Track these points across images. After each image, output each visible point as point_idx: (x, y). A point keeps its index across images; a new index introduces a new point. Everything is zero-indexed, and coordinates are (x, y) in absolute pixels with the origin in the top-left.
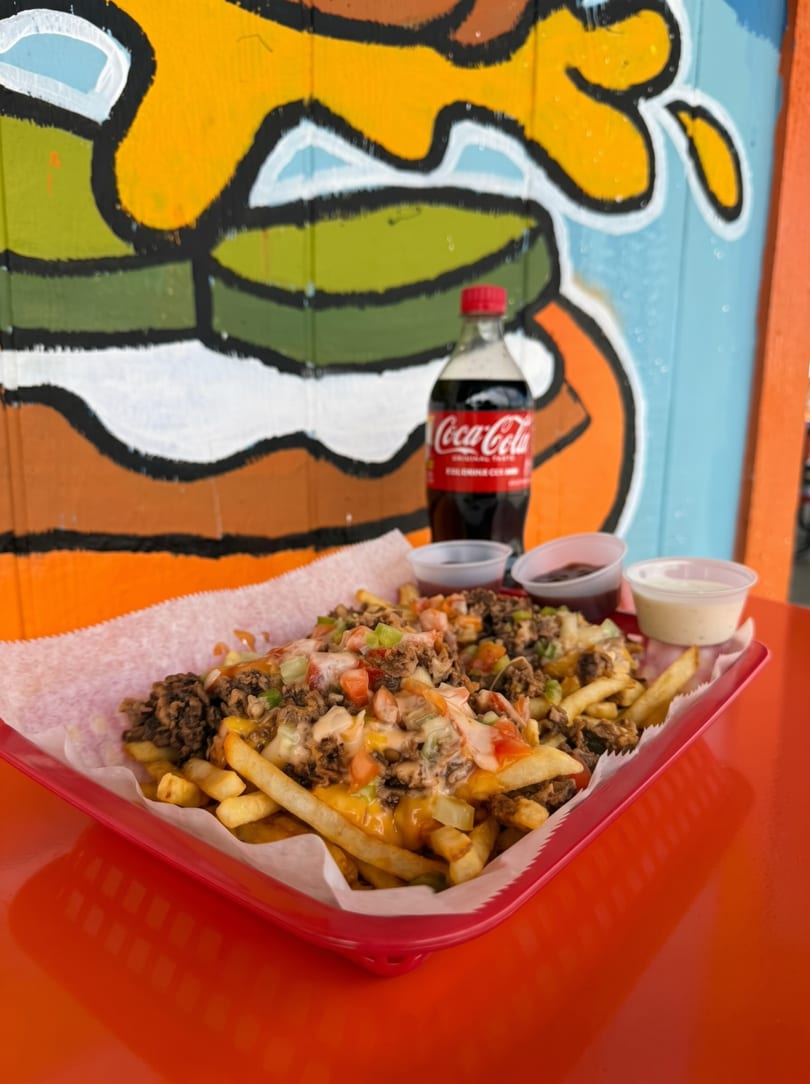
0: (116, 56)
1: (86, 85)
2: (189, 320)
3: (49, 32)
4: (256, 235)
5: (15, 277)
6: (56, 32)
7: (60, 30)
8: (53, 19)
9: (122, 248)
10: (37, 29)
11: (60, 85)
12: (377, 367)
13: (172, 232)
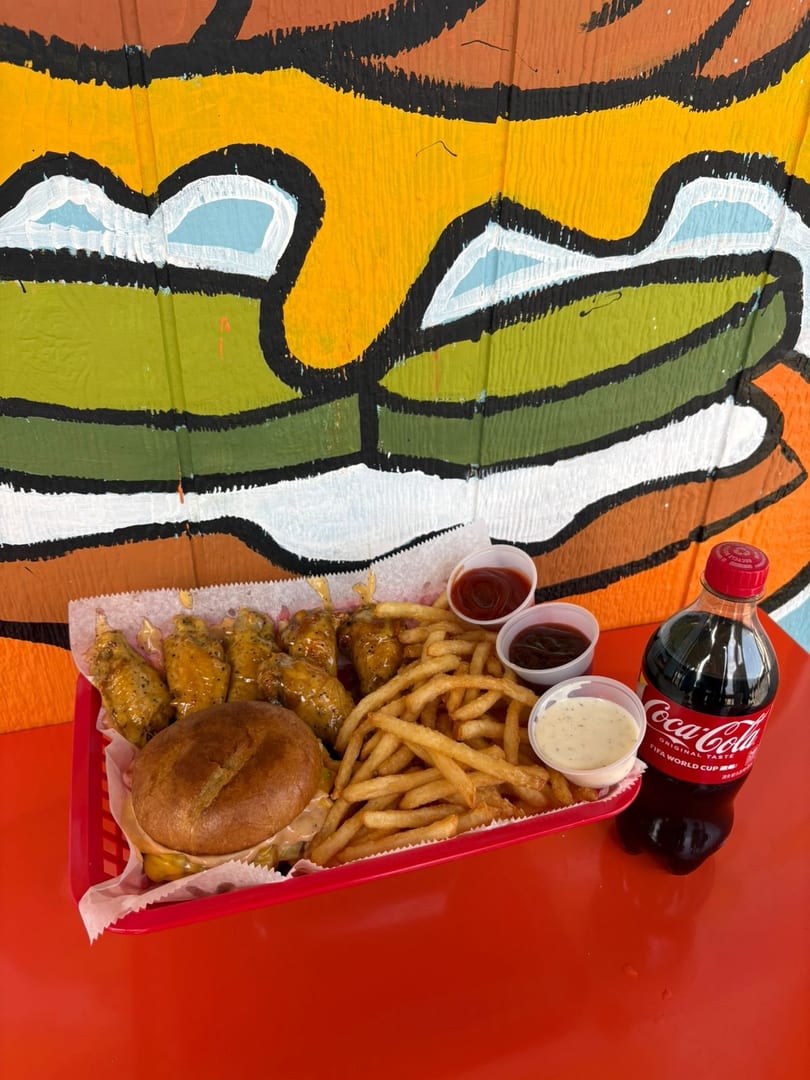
0: (283, 207)
1: (253, 244)
2: (355, 447)
3: (216, 199)
4: (427, 356)
5: (195, 433)
6: (221, 197)
7: (225, 194)
8: (218, 185)
9: (290, 393)
10: (202, 199)
11: (228, 251)
12: (549, 459)
13: (339, 370)
